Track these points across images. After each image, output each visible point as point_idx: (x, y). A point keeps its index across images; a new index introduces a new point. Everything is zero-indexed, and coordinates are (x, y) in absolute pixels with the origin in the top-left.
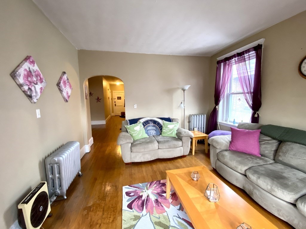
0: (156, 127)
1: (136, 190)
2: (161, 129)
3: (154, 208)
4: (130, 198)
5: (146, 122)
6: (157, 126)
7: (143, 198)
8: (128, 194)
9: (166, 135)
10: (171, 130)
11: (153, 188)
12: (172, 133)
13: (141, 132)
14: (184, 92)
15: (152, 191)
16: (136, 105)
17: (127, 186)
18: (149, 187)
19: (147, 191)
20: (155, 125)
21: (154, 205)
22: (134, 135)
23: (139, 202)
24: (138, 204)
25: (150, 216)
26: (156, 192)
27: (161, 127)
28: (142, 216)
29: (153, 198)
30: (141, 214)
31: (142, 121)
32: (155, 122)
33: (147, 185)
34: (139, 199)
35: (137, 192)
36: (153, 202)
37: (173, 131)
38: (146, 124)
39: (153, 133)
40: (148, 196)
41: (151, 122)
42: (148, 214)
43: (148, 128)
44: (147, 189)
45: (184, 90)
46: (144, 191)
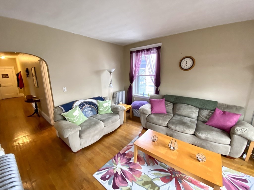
0: (92, 108)
1: (108, 171)
2: (97, 109)
3: (133, 175)
4: (109, 180)
5: (81, 104)
6: (93, 106)
7: (119, 174)
8: (104, 178)
9: (103, 113)
10: (106, 107)
11: (120, 161)
12: (108, 109)
13: (81, 116)
14: (111, 74)
15: (120, 164)
16: (66, 88)
17: (97, 173)
18: (116, 162)
19: (117, 166)
20: (90, 106)
21: (132, 173)
22: (75, 121)
23: (119, 179)
24: (119, 181)
25: (136, 183)
26: (124, 163)
27: (96, 107)
28: (131, 187)
29: (126, 168)
30: (129, 186)
31: (77, 104)
32: (90, 103)
33: (113, 162)
34: (117, 176)
35: (110, 171)
36: (129, 171)
37: (109, 108)
38: (82, 107)
39: (91, 114)
40: (121, 170)
41: (86, 104)
42: (133, 182)
43: (85, 110)
44: (117, 165)
45: (111, 73)
46: (115, 167)
